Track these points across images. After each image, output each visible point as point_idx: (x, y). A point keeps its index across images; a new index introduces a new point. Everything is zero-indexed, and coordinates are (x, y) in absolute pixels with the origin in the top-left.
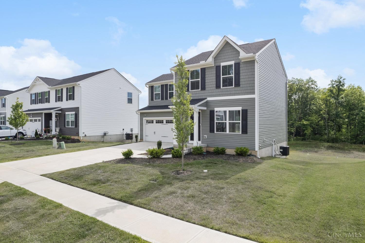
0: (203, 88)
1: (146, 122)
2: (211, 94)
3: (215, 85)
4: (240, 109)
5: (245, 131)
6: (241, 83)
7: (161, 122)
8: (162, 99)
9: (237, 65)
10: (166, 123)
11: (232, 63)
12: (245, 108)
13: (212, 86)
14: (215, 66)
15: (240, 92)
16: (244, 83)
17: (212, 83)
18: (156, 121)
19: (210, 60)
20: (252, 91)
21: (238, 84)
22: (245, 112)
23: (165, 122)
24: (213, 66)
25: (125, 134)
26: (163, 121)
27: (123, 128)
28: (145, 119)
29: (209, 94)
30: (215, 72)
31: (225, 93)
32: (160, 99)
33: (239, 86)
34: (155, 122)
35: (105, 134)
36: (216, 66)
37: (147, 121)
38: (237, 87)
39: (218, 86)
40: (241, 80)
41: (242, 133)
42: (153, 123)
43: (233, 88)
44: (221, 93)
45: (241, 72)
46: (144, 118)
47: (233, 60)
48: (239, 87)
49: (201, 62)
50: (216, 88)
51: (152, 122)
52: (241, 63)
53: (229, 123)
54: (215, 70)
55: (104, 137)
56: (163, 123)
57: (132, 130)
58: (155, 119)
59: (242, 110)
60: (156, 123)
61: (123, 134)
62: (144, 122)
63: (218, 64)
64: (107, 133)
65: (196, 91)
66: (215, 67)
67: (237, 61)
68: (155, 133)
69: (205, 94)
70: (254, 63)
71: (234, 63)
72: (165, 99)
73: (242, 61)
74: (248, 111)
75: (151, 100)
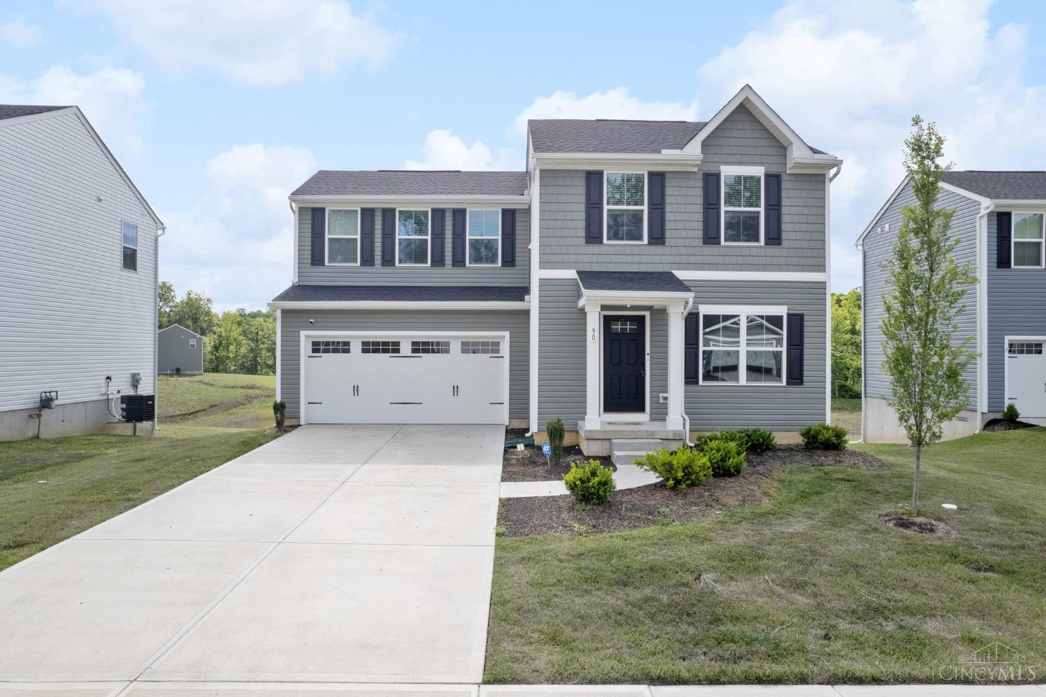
0: (658, 238)
1: (310, 347)
2: (685, 259)
3: (700, 234)
4: (781, 311)
5: (796, 376)
6: (784, 236)
7: (391, 348)
8: (368, 261)
9: (774, 180)
10: (413, 352)
11: (759, 171)
12: (797, 310)
13: (691, 234)
14: (702, 172)
15: (782, 261)
16: (792, 236)
17: (688, 225)
18: (364, 344)
19: (694, 149)
20: (817, 261)
21: (774, 238)
22: (797, 322)
23: (406, 348)
24: (695, 172)
25: (115, 396)
26: (398, 344)
27: (109, 374)
28: (306, 338)
29: (678, 259)
30: (699, 192)
31: (734, 260)
32: (356, 261)
33: (780, 244)
34: (356, 347)
35: (46, 403)
36: (704, 174)
37: (314, 344)
38: (774, 246)
39: (710, 237)
40: (784, 227)
41: (788, 383)
42: (348, 351)
43: (761, 247)
44: (720, 260)
45: (784, 202)
46: (303, 333)
47: (761, 164)
48: (777, 247)
49: (664, 151)
50: (705, 243)
51: (344, 347)
52: (784, 177)
53: (748, 352)
54: (700, 183)
55: (39, 416)
56: (398, 351)
57: (135, 381)
58: (354, 337)
59: (789, 315)
60: (364, 351)
61: (105, 397)
62: (305, 348)
63: (711, 169)
64: (53, 395)
65: (628, 245)
66: (700, 176)
67: (774, 169)
68: (356, 389)
69: (665, 259)
70: (824, 182)
71: (765, 174)
72: (382, 265)
73: (788, 172)
74: (806, 318)
75: (312, 264)
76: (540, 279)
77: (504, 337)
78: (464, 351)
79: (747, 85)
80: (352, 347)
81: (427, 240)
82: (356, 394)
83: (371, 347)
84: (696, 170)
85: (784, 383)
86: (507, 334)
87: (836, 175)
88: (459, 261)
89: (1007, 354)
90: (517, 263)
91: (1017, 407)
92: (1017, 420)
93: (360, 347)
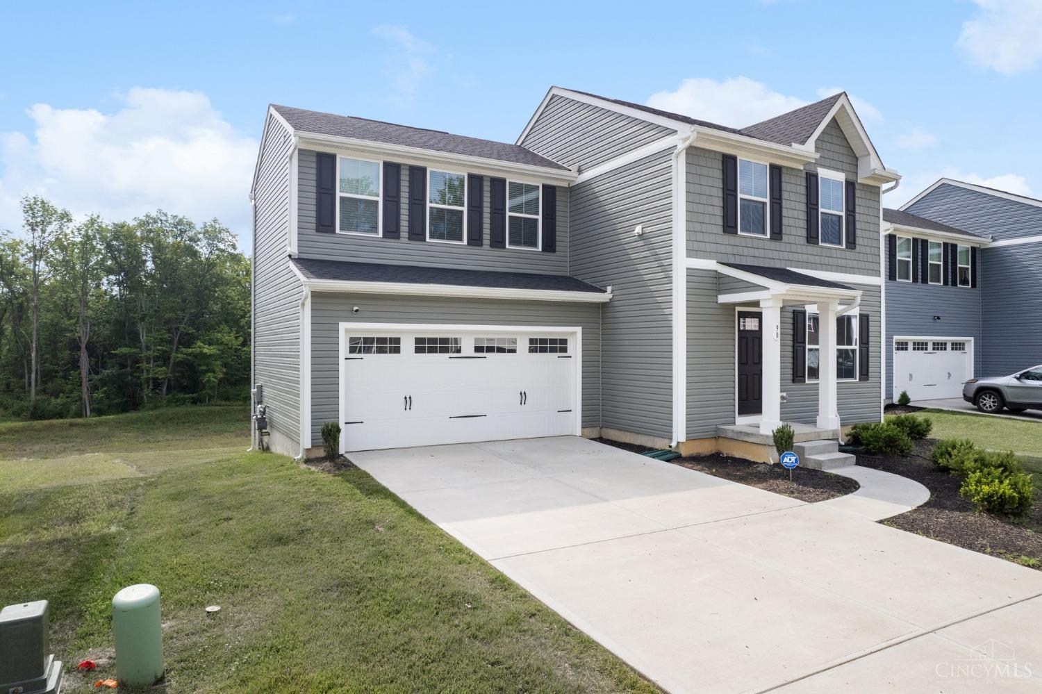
0: (778, 234)
1: (350, 345)
2: (795, 257)
3: (804, 232)
4: (856, 311)
5: (865, 375)
6: (857, 241)
7: (449, 346)
8: (392, 231)
9: (850, 187)
10: (474, 352)
11: (841, 177)
12: (865, 311)
13: (799, 232)
14: (805, 171)
15: (856, 264)
16: (862, 241)
17: (798, 223)
18: (418, 340)
20: (875, 267)
21: (851, 244)
22: (865, 322)
23: (467, 346)
24: (801, 171)
26: (458, 340)
28: (347, 329)
29: (790, 256)
30: (803, 190)
31: (826, 260)
32: (378, 232)
33: (855, 248)
34: (408, 345)
36: (807, 173)
37: (353, 340)
38: (852, 250)
39: (812, 238)
40: (858, 233)
41: (860, 379)
42: (397, 350)
43: (844, 250)
44: (818, 260)
45: (856, 209)
46: (343, 326)
47: (842, 171)
48: (854, 251)
49: (794, 145)
50: (808, 242)
51: (390, 345)
52: (857, 186)
54: (803, 182)
56: (458, 350)
58: (407, 331)
59: (860, 316)
60: (419, 350)
63: (810, 169)
65: (756, 238)
66: (804, 174)
67: (851, 178)
68: (408, 401)
69: (782, 255)
70: (879, 194)
71: (846, 181)
72: (410, 239)
73: (859, 181)
74: (871, 318)
75: (318, 230)
76: (687, 269)
77: (575, 332)
78: (532, 350)
79: (845, 92)
80: (402, 345)
81: (462, 212)
82: (408, 407)
83: (425, 346)
84: (802, 168)
85: (858, 380)
86: (579, 330)
87: (892, 188)
88: (497, 242)
89: (894, 351)
90: (557, 248)
91: (908, 393)
92: (909, 404)
93: (412, 345)
